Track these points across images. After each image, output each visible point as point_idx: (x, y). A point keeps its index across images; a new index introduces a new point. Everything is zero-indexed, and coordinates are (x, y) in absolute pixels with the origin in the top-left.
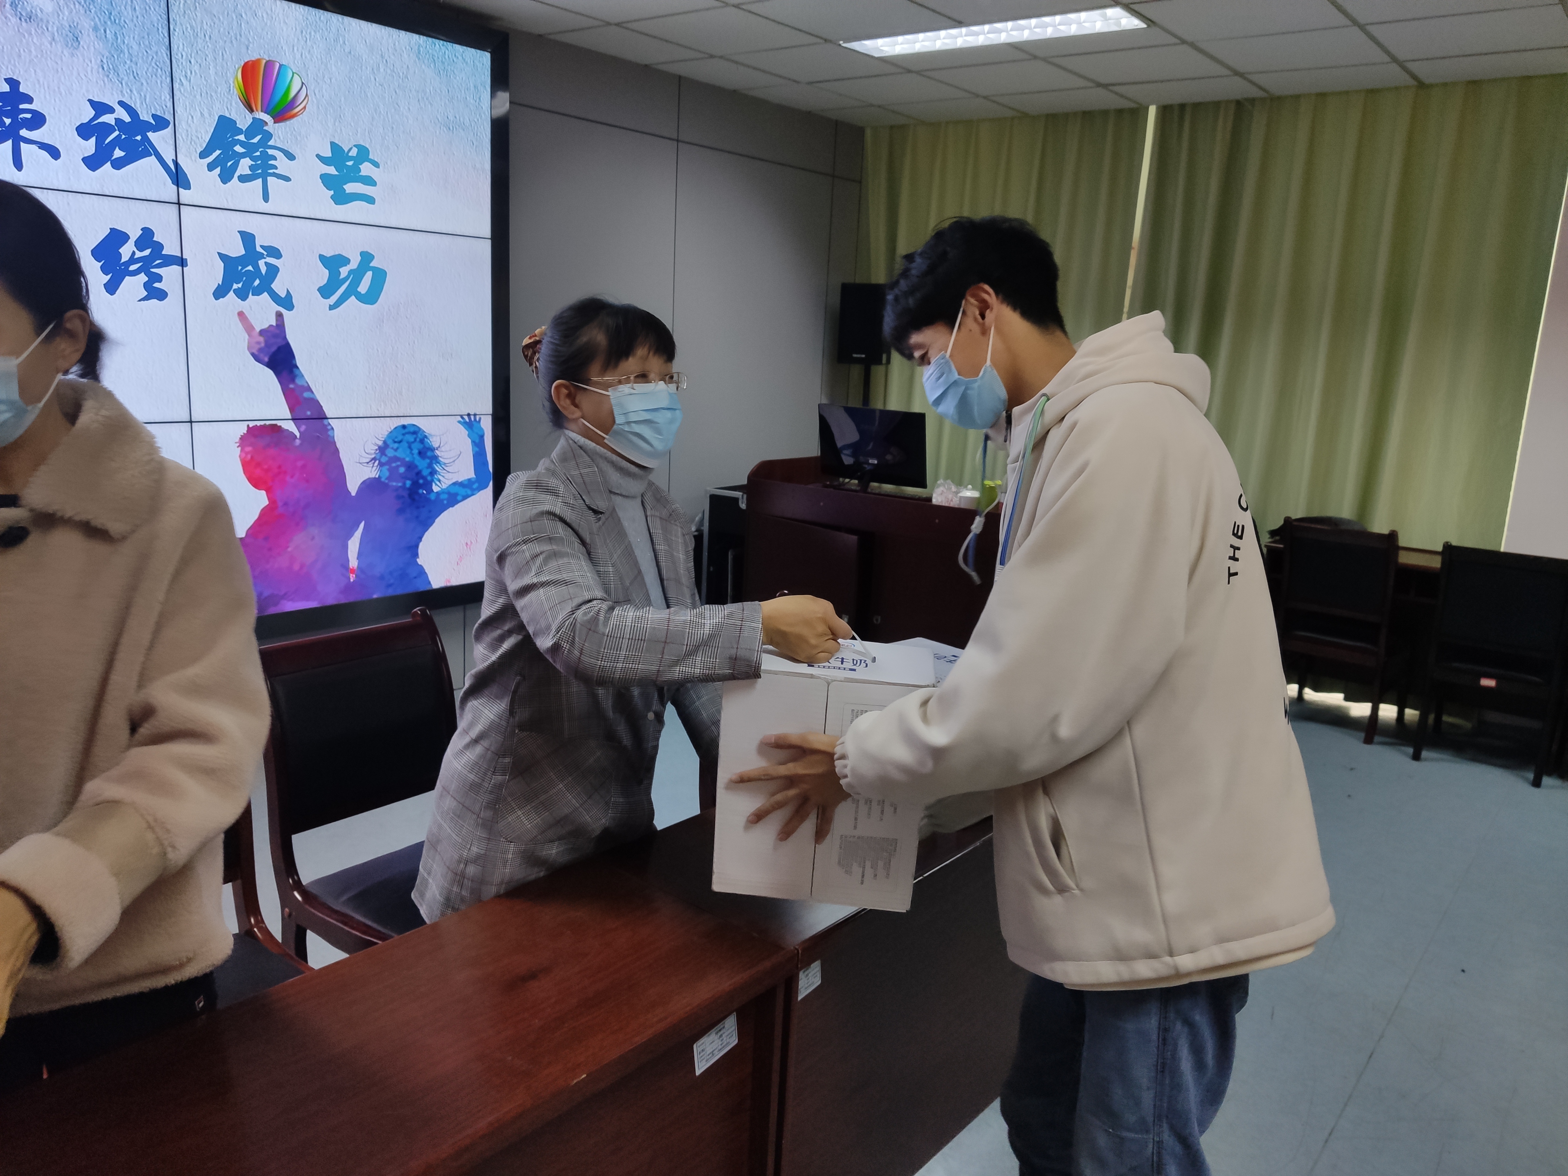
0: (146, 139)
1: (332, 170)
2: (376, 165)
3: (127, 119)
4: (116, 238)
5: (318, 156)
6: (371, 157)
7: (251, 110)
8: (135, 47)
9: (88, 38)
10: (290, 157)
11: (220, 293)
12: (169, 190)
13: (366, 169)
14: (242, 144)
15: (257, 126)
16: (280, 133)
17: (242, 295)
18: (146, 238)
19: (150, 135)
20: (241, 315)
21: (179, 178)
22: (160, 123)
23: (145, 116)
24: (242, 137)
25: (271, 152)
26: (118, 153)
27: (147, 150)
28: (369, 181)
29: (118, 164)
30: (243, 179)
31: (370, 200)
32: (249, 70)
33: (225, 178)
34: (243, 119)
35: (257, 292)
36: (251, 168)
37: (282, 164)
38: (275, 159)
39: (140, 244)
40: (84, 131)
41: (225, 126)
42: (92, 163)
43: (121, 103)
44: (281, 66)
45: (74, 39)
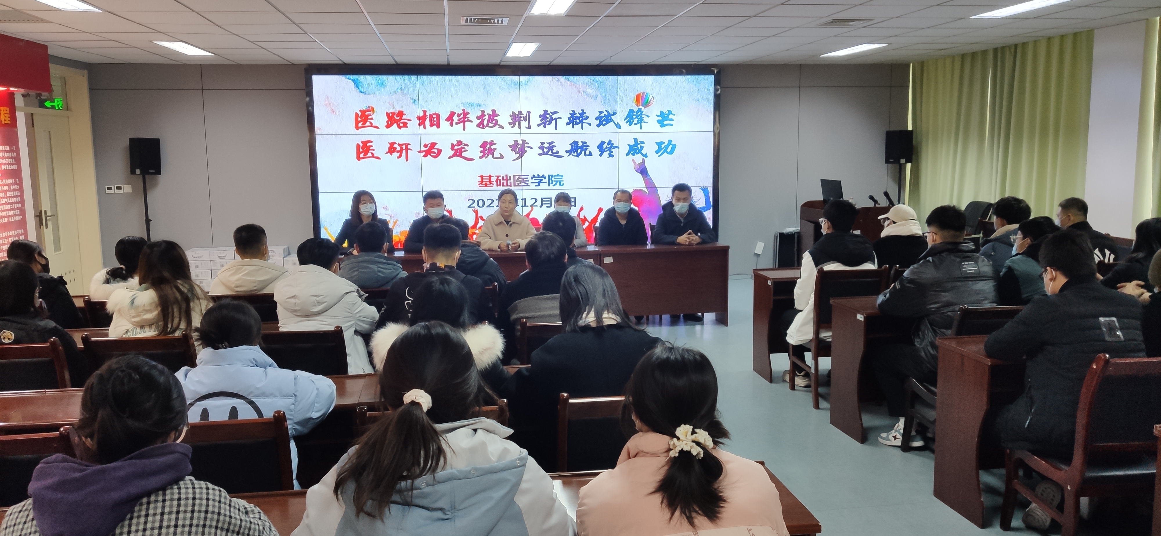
0: (611, 118)
1: (660, 118)
2: (674, 115)
3: (607, 114)
4: (603, 143)
5: (656, 115)
6: (672, 113)
7: (638, 106)
8: (610, 96)
9: (599, 97)
10: (648, 117)
11: (627, 155)
12: (616, 129)
13: (671, 117)
14: (635, 115)
15: (640, 110)
16: (646, 111)
17: (633, 155)
18: (610, 142)
19: (612, 117)
20: (633, 160)
21: (618, 126)
22: (615, 113)
23: (611, 113)
24: (635, 114)
25: (643, 116)
26: (604, 122)
27: (612, 120)
28: (672, 120)
29: (604, 125)
30: (635, 124)
31: (672, 125)
32: (638, 97)
33: (630, 125)
34: (636, 109)
35: (637, 154)
36: (637, 121)
37: (646, 119)
38: (644, 118)
39: (608, 144)
40: (597, 119)
41: (631, 111)
42: (598, 126)
43: (606, 111)
44: (646, 93)
45: (596, 98)
